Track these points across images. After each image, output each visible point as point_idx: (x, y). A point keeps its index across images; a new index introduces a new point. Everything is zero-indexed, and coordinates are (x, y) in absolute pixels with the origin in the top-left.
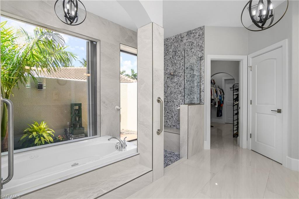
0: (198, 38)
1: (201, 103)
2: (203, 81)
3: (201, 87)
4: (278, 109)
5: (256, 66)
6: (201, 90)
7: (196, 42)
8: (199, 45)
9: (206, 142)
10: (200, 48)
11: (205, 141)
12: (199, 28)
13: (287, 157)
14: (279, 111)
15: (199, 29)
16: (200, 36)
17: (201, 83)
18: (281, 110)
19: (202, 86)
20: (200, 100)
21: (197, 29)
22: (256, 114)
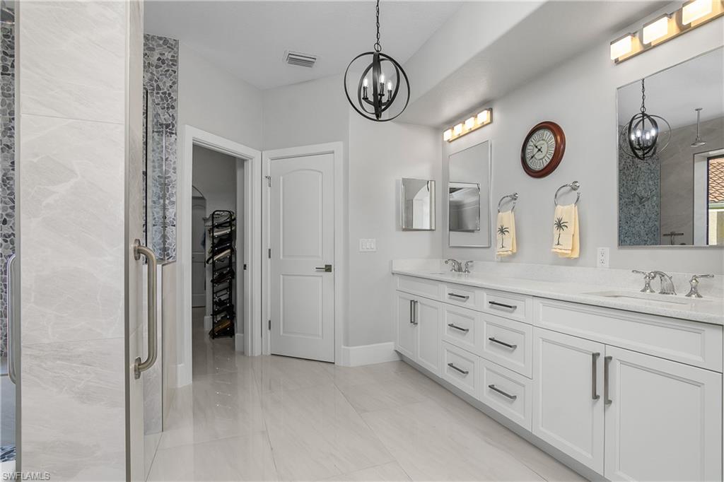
0: (157, 67)
1: (166, 258)
2: (172, 195)
3: (167, 213)
4: (326, 266)
5: (281, 178)
6: (167, 221)
7: (150, 75)
8: (158, 88)
9: (182, 365)
10: (162, 100)
11: (180, 364)
12: (160, 38)
13: (343, 347)
14: (328, 269)
15: (161, 42)
16: (163, 64)
17: (167, 202)
18: (331, 266)
19: (171, 210)
20: (165, 249)
21: (153, 37)
22: (281, 276)
